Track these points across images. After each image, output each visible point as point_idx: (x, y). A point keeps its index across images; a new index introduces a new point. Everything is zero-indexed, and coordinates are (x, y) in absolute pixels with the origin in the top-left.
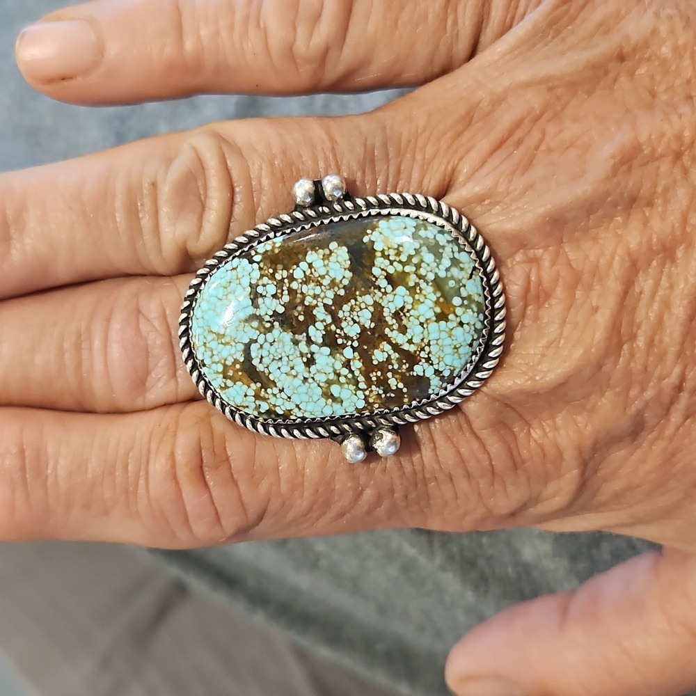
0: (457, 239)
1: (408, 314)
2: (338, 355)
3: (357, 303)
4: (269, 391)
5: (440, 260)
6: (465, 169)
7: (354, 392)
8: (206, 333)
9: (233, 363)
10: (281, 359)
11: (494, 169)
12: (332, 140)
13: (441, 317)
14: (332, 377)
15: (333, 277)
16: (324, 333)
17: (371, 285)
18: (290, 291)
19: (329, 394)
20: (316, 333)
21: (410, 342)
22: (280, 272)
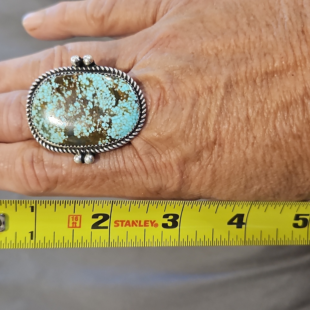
0: (38, 131)
1: (57, 107)
2: (84, 96)
3: (73, 114)
4: (112, 87)
7: (81, 81)
8: (132, 113)
9: (123, 100)
10: (105, 98)
13: (45, 103)
14: (88, 88)
15: (80, 125)
16: (87, 105)
18: (97, 123)
19: (90, 82)
20: (90, 106)
21: (57, 96)
22: (99, 131)
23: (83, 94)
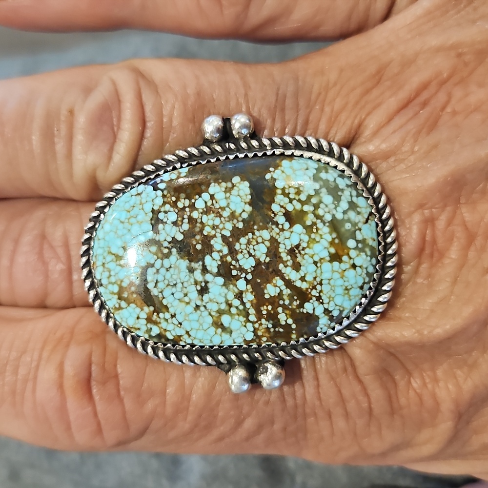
0: (356, 184)
1: (303, 252)
2: (231, 286)
3: (255, 237)
4: (161, 315)
5: (338, 203)
6: (371, 124)
7: (244, 324)
8: (106, 254)
9: (129, 285)
10: (175, 285)
11: (401, 127)
12: (246, 86)
13: (335, 258)
14: (224, 306)
15: (233, 210)
16: (220, 263)
17: (269, 221)
18: (191, 219)
19: (220, 323)
20: (212, 263)
21: (303, 279)
22: (183, 200)
23: (234, 291)
